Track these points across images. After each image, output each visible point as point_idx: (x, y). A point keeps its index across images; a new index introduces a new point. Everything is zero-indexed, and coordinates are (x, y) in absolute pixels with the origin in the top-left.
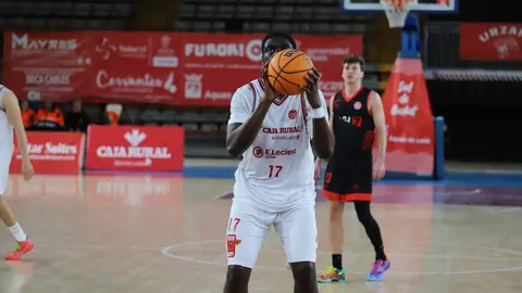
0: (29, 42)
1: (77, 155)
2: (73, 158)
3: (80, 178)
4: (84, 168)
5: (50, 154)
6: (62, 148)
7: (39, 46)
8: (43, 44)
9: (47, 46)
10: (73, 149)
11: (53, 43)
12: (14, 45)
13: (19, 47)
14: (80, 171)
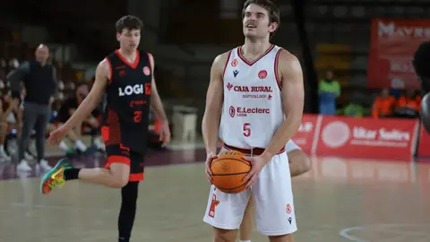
0: (395, 30)
1: (409, 143)
2: (404, 145)
3: (412, 165)
4: (416, 155)
5: (384, 140)
6: (395, 135)
7: (405, 34)
8: (408, 31)
9: (412, 35)
10: (407, 136)
11: (419, 31)
12: (380, 34)
13: (385, 35)
14: (412, 158)
